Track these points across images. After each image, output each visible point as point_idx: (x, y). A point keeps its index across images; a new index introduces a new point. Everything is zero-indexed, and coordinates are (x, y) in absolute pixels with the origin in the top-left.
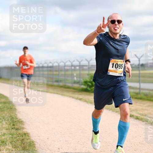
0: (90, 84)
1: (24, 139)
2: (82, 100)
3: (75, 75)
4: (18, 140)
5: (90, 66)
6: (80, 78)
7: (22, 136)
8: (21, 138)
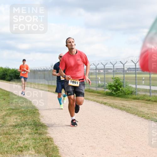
0: (115, 88)
1: (47, 144)
2: (107, 104)
3: (99, 78)
4: (41, 145)
5: (115, 70)
6: (104, 81)
7: (46, 141)
8: (44, 143)
